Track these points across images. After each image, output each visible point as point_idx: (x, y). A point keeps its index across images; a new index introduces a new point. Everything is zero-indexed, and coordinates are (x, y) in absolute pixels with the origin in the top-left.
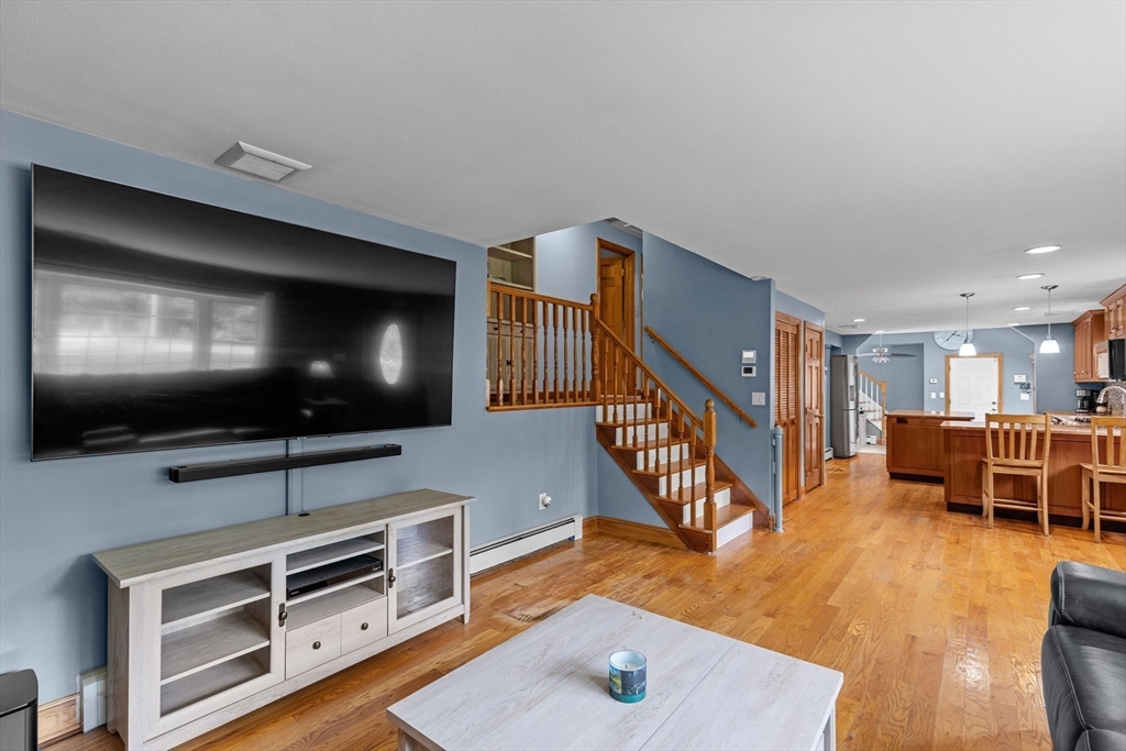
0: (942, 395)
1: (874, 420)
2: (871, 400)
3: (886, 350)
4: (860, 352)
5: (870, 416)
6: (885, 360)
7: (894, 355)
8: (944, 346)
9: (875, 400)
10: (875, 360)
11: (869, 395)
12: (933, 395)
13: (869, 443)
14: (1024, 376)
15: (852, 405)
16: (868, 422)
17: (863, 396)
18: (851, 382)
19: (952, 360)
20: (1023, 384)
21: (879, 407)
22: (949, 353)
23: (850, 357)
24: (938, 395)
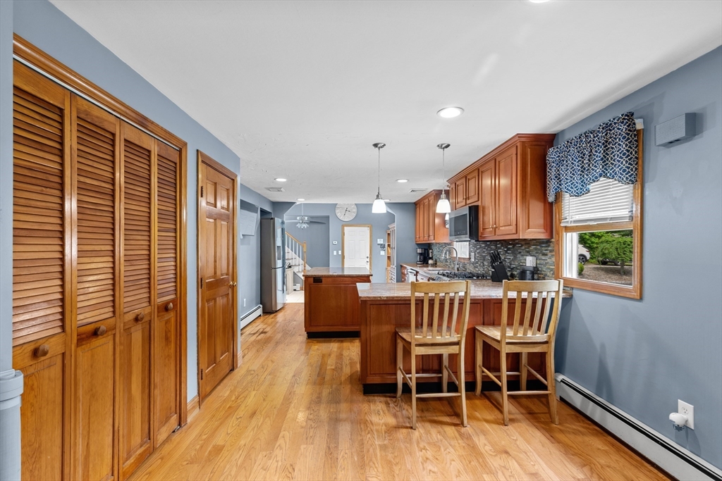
0: (340, 252)
1: (299, 272)
2: (297, 257)
3: (306, 218)
4: (287, 217)
5: (296, 269)
6: (305, 226)
7: (311, 222)
8: (341, 218)
9: (299, 256)
10: (299, 225)
11: (295, 253)
12: (335, 253)
13: (295, 290)
14: (382, 240)
15: (279, 264)
16: (294, 273)
17: (290, 254)
18: (279, 243)
19: (345, 228)
20: (382, 245)
21: (302, 262)
22: (344, 223)
23: (278, 221)
24: (338, 253)
